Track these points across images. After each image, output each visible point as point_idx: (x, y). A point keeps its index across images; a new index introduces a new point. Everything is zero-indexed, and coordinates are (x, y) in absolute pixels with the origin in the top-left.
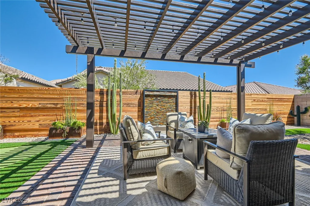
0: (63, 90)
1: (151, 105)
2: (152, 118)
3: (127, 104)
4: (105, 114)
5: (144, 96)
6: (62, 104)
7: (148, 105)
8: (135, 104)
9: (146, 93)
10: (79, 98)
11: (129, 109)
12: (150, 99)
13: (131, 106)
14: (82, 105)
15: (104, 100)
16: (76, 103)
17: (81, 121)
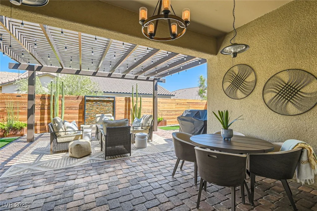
0: (5, 95)
1: (91, 108)
2: (92, 119)
3: (70, 107)
4: (46, 116)
5: (85, 100)
6: (4, 107)
7: (88, 108)
8: (77, 108)
9: (87, 98)
10: (22, 102)
11: (71, 111)
12: (91, 104)
13: (73, 109)
14: (24, 108)
15: (46, 104)
16: (18, 106)
17: (23, 123)
